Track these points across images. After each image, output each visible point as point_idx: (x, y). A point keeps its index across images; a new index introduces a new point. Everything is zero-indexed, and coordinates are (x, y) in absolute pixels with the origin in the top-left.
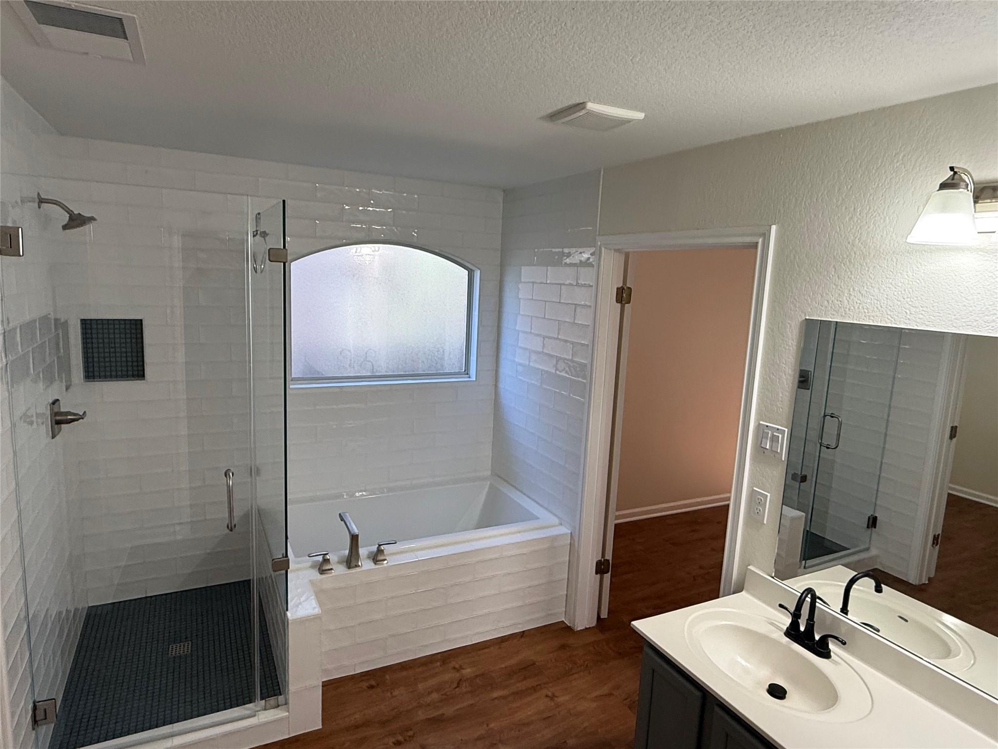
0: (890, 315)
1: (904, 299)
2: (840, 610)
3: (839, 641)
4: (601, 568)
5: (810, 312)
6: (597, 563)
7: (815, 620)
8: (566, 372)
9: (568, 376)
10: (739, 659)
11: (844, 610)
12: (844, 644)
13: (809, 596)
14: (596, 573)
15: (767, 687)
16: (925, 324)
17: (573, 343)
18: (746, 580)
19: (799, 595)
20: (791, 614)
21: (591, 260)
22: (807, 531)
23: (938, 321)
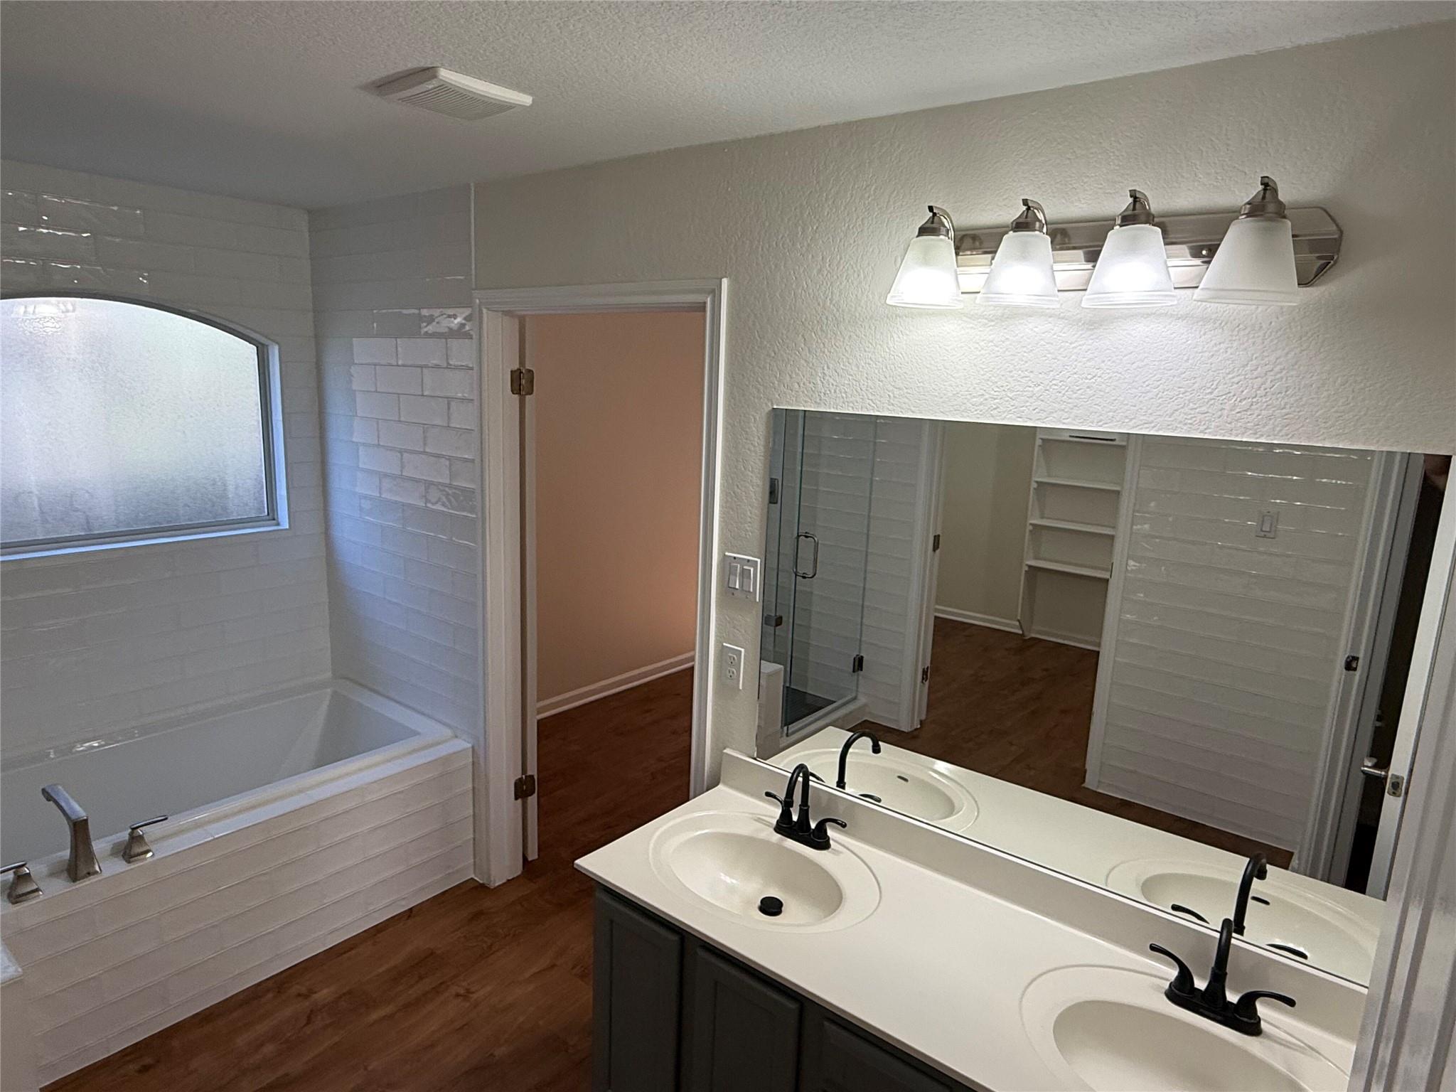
0: (872, 400)
1: (886, 377)
2: (835, 785)
3: (838, 824)
4: (522, 789)
5: (777, 399)
6: (516, 784)
7: (809, 804)
8: (443, 505)
9: (445, 510)
10: (723, 876)
11: (841, 783)
12: (844, 826)
13: (801, 775)
14: (516, 799)
15: (759, 903)
16: (911, 410)
17: (449, 458)
18: (722, 769)
19: (790, 775)
20: (781, 802)
21: (467, 328)
22: (787, 687)
23: (925, 405)
